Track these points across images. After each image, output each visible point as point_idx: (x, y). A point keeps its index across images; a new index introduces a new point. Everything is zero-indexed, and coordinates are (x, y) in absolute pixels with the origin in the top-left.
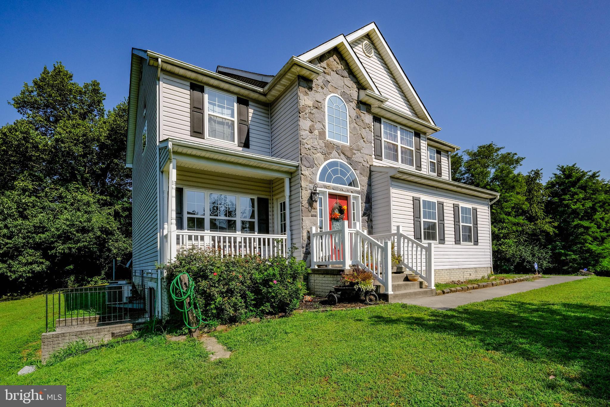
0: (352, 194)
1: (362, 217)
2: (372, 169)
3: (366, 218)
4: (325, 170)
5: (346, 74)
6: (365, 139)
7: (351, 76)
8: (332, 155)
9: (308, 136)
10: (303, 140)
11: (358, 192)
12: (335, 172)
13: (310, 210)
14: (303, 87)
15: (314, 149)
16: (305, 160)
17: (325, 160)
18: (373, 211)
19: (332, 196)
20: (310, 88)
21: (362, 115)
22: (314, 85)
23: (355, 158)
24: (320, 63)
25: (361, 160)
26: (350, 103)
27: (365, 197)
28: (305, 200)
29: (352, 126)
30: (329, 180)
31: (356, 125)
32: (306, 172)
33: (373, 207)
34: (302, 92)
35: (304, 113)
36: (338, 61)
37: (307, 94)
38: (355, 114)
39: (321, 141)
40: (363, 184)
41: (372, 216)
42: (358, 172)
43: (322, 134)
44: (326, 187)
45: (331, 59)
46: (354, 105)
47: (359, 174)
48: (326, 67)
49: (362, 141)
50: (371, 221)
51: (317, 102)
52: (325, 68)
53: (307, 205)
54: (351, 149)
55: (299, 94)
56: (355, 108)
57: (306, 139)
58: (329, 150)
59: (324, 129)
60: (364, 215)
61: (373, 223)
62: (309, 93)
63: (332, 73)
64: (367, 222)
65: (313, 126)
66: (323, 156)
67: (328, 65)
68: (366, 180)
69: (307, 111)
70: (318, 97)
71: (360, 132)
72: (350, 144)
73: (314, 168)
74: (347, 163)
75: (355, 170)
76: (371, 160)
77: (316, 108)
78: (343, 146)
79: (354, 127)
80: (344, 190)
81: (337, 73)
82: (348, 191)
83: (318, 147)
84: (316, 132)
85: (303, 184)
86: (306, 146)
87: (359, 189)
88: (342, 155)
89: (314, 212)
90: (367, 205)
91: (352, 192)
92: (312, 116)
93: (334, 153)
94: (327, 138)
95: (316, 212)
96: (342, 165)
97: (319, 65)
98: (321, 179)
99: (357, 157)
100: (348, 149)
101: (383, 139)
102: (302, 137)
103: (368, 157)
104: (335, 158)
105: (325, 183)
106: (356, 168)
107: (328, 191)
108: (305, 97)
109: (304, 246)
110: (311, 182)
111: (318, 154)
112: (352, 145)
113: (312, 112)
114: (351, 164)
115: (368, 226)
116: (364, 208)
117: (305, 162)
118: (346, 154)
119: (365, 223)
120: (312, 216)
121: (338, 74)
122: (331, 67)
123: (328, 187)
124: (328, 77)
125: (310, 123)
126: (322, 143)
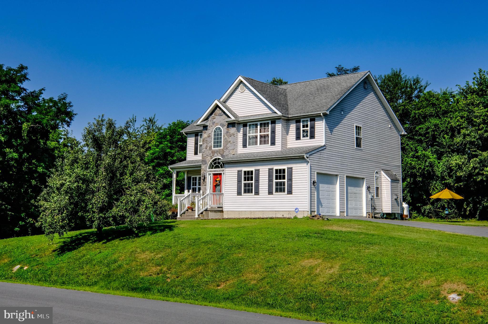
4: (211, 164)
5: (222, 114)
8: (214, 156)
12: (215, 163)
16: (203, 162)
17: (211, 159)
19: (214, 175)
20: (207, 129)
21: (230, 130)
22: (208, 127)
23: (224, 154)
24: (211, 116)
25: (228, 153)
26: (224, 127)
29: (224, 138)
30: (212, 168)
32: (203, 167)
36: (219, 110)
37: (205, 133)
38: (226, 131)
43: (210, 148)
44: (210, 171)
45: (216, 111)
46: (226, 127)
49: (229, 143)
52: (214, 117)
54: (223, 150)
58: (213, 154)
59: (212, 145)
63: (216, 117)
66: (210, 157)
67: (215, 115)
69: (205, 140)
71: (228, 139)
72: (223, 147)
73: (207, 164)
74: (221, 157)
76: (233, 152)
77: (209, 137)
78: (219, 150)
79: (225, 138)
83: (209, 154)
84: (208, 148)
85: (202, 172)
86: (204, 155)
89: (205, 183)
93: (215, 154)
94: (213, 149)
98: (209, 168)
100: (221, 150)
101: (248, 135)
104: (216, 157)
107: (212, 173)
110: (205, 171)
111: (208, 158)
118: (220, 153)
120: (205, 186)
121: (219, 116)
123: (212, 171)
124: (214, 120)
125: (206, 145)
126: (210, 152)
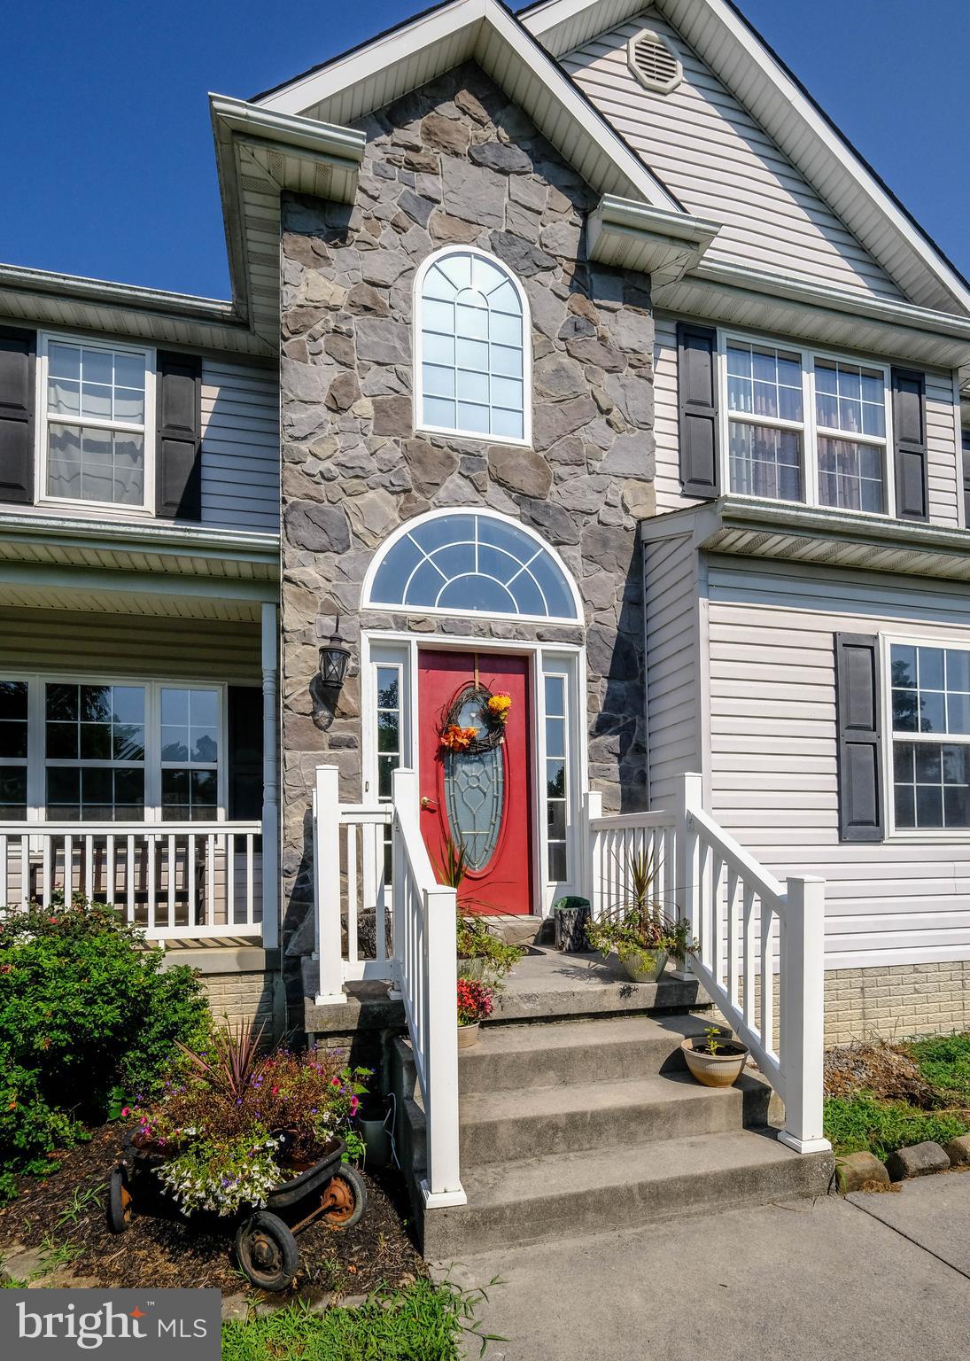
0: (539, 647)
1: (592, 735)
2: (649, 532)
3: (613, 740)
4: (402, 557)
5: (520, 158)
6: (615, 416)
7: (546, 165)
8: (442, 493)
9: (321, 426)
10: (295, 444)
11: (573, 636)
12: (454, 560)
13: (325, 722)
14: (302, 233)
15: (351, 473)
16: (304, 521)
17: (406, 513)
18: (651, 710)
19: (434, 658)
20: (339, 235)
21: (602, 317)
22: (356, 220)
23: (556, 496)
24: (389, 132)
25: (592, 501)
26: (541, 276)
27: (609, 653)
28: (300, 683)
29: (548, 366)
30: (422, 595)
31: (566, 360)
32: (303, 568)
33: (650, 693)
34: (296, 254)
35: (304, 337)
36: (482, 113)
37: (320, 259)
38: (565, 316)
39: (388, 441)
40: (598, 600)
41: (643, 729)
42: (576, 552)
43: (393, 412)
44: (402, 623)
45: (447, 109)
46: (559, 279)
47: (579, 563)
48: (419, 142)
49: (600, 421)
50: (641, 750)
51: (373, 284)
52: (416, 149)
53: (306, 703)
54: (539, 459)
55: (284, 263)
56: (565, 292)
57: (312, 440)
58: (426, 472)
59: (404, 391)
60: (600, 728)
61: (652, 759)
62: (331, 253)
63: (447, 163)
64: (620, 757)
65: (346, 382)
66: (393, 498)
67: (428, 134)
68: (614, 583)
69: (318, 327)
70: (378, 266)
71: (589, 387)
72: (535, 439)
73: (351, 552)
74: (521, 517)
75: (556, 544)
76: (643, 499)
77: (367, 309)
78: (500, 451)
79: (560, 371)
80: (499, 629)
81: (475, 163)
82: (520, 635)
83: (373, 465)
84: (365, 406)
85: (292, 618)
86: (311, 465)
87: (580, 621)
88: (493, 490)
89: (341, 727)
90: (621, 686)
91: (540, 638)
92: (342, 345)
93: (455, 482)
94: (419, 424)
95: (358, 729)
96: (490, 531)
97: (383, 138)
98: (384, 590)
99: (572, 491)
100: (524, 462)
101: (726, 412)
102: (290, 430)
103: (627, 490)
104: (458, 503)
105: (404, 608)
106: (565, 537)
107: (414, 639)
108: (312, 274)
109: (293, 865)
110: (329, 609)
111: (371, 495)
112: (544, 443)
113: (344, 328)
114: (535, 523)
115: (625, 775)
116: (601, 699)
117: (306, 533)
118: (515, 481)
119: (608, 761)
120: (332, 746)
121: (479, 165)
122: (443, 138)
123: (419, 624)
124: (427, 183)
125: (335, 373)
126: (390, 448)
